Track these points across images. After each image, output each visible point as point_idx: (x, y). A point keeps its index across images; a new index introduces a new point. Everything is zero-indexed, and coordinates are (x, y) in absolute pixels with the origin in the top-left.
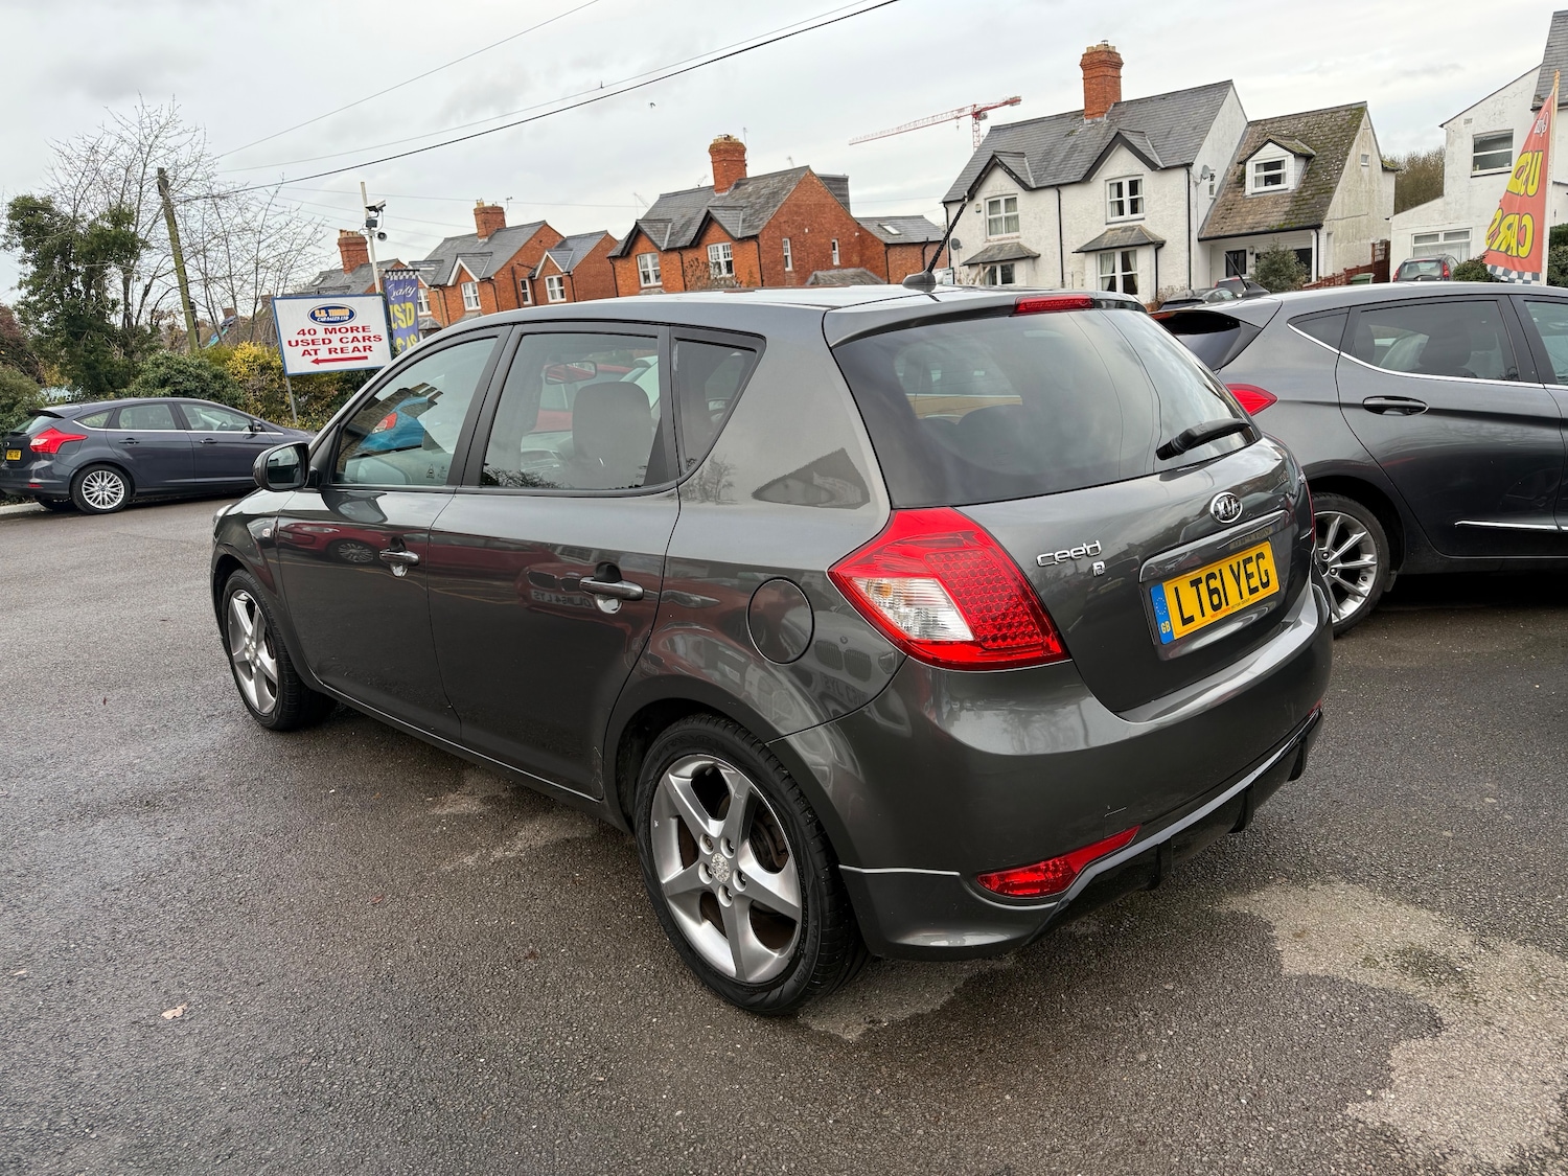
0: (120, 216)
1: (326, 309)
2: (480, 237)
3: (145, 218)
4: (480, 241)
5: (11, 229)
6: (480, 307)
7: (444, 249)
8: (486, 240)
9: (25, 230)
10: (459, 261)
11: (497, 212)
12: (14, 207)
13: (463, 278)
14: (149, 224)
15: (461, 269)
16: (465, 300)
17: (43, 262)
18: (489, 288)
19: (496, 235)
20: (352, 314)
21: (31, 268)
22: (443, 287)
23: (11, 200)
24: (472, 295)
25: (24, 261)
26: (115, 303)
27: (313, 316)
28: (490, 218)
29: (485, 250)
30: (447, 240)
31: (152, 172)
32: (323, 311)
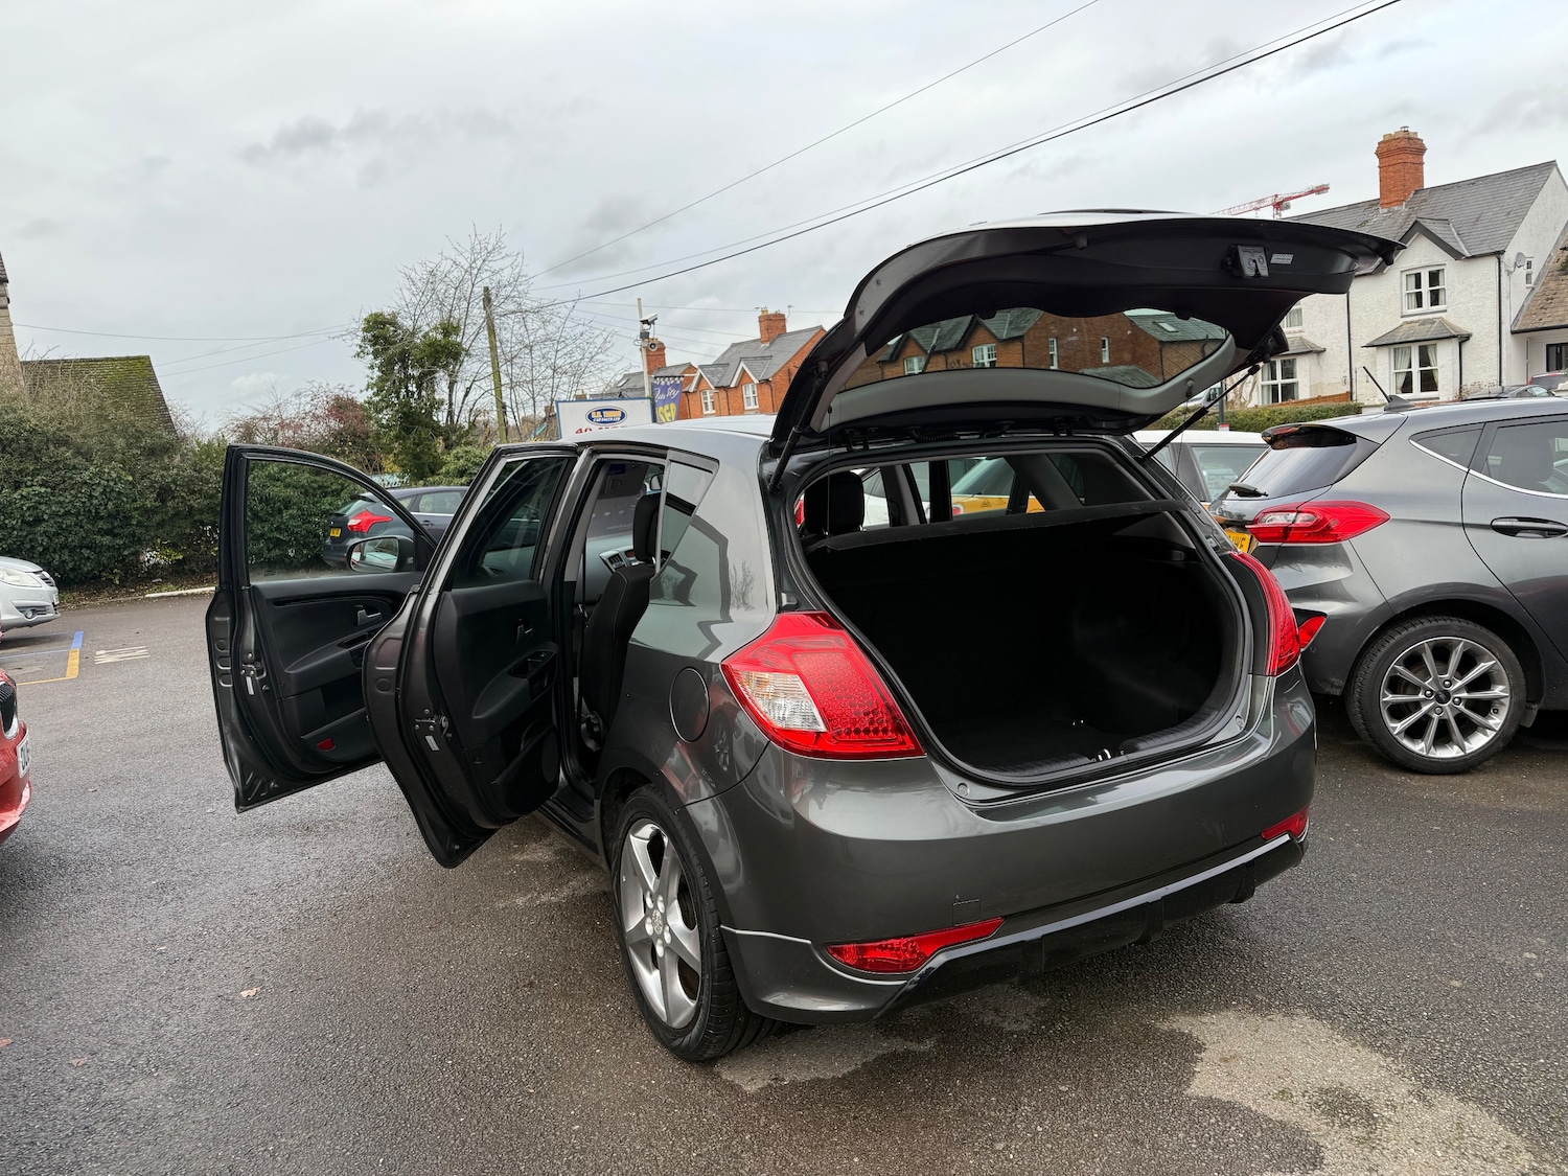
0: (449, 329)
1: (602, 411)
2: (762, 342)
3: (470, 330)
4: (763, 345)
5: (364, 339)
6: (757, 407)
7: (730, 353)
8: (768, 345)
9: (375, 341)
10: (742, 365)
11: (780, 319)
12: (368, 322)
13: (744, 380)
14: (474, 339)
15: (744, 371)
16: (745, 400)
17: (387, 368)
18: (766, 389)
19: (777, 341)
20: (623, 416)
21: (377, 373)
22: (726, 388)
23: (366, 316)
24: (751, 395)
25: (372, 367)
26: (442, 402)
27: (590, 417)
28: (773, 324)
29: (767, 354)
30: (734, 345)
31: (478, 290)
32: (599, 413)
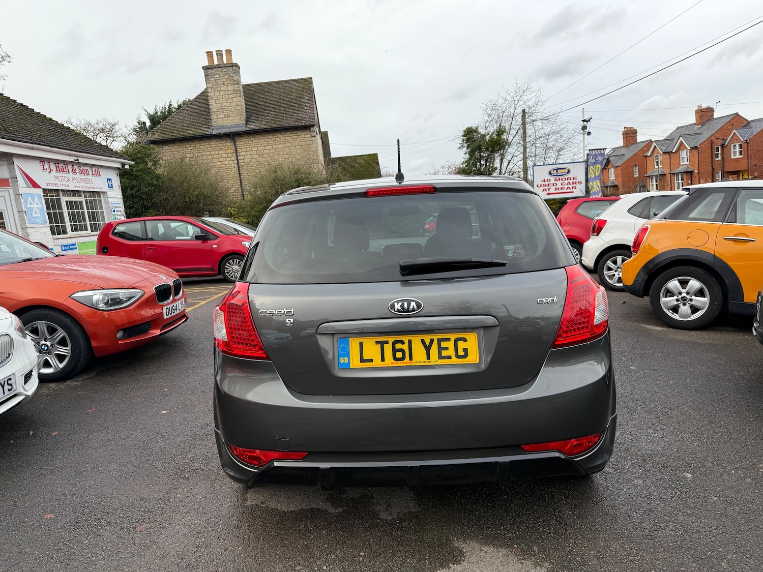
0: (500, 132)
1: (557, 170)
2: (696, 125)
3: (513, 132)
4: (696, 127)
5: (463, 140)
6: (688, 163)
7: (675, 133)
8: (700, 126)
9: (468, 140)
10: (681, 139)
11: (710, 110)
12: (465, 132)
13: (681, 148)
14: (513, 137)
15: (682, 143)
16: (681, 159)
17: (472, 153)
18: (695, 152)
19: (706, 124)
20: (569, 171)
21: (468, 156)
22: (669, 153)
23: (464, 129)
24: (685, 156)
25: (465, 153)
26: (496, 168)
27: (550, 173)
28: (705, 114)
29: (698, 132)
30: (678, 128)
31: (519, 110)
32: (555, 171)
